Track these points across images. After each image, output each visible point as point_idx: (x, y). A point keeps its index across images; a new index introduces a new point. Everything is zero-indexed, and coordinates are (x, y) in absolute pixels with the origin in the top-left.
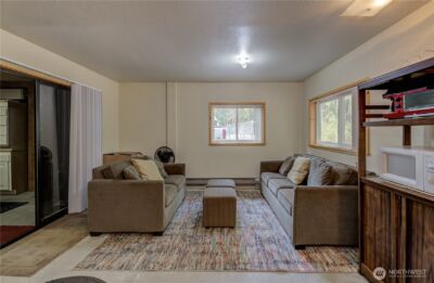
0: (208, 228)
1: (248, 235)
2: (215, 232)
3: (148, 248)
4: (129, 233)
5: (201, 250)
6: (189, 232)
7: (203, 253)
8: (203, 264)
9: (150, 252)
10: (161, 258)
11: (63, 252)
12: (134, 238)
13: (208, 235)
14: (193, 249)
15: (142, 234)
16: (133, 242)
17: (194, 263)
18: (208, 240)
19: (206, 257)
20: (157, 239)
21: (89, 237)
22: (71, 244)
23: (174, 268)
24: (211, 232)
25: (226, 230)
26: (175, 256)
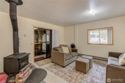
0: (77, 70)
1: (89, 78)
2: (78, 72)
3: (59, 69)
4: (58, 64)
5: (70, 75)
6: (71, 69)
7: (70, 77)
8: (67, 80)
9: (59, 70)
10: (60, 73)
11: (46, 64)
12: (58, 66)
13: (76, 72)
14: (69, 74)
15: (60, 66)
16: (58, 67)
17: (65, 78)
18: (74, 74)
19: (70, 78)
20: (62, 68)
21: (51, 63)
22: (48, 63)
23: (60, 77)
24: (77, 72)
25: (82, 73)
26: (63, 74)
